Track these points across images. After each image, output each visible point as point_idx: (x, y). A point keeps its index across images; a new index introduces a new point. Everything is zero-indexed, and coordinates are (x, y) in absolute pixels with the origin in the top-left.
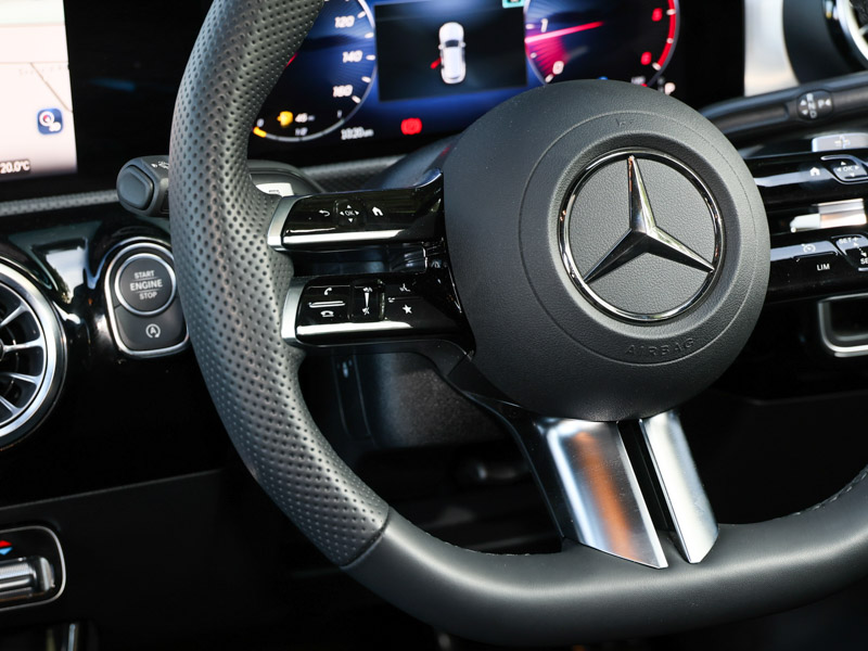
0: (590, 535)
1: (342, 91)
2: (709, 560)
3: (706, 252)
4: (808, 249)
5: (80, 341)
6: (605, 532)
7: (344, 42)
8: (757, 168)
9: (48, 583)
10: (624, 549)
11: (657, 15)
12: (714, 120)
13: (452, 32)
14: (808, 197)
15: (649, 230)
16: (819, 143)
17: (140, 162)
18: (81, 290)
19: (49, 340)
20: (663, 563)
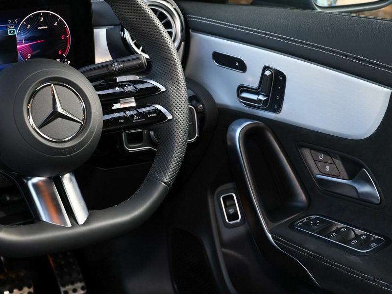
0: (44, 217)
2: (86, 223)
3: (80, 117)
4: (116, 115)
6: (50, 216)
8: (97, 88)
10: (57, 222)
11: (63, 37)
12: (82, 73)
14: (117, 98)
15: (60, 110)
16: (119, 79)
20: (70, 225)
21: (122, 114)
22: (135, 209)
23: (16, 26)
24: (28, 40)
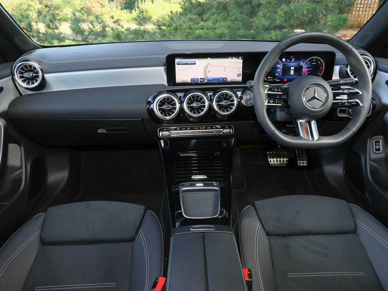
0: (302, 135)
1: (277, 75)
2: (317, 140)
3: (324, 100)
4: (338, 101)
5: (239, 103)
6: (304, 135)
7: (278, 68)
8: (333, 90)
9: (231, 132)
10: (306, 137)
11: (321, 68)
12: (328, 83)
13: (293, 68)
14: (339, 94)
15: (316, 96)
16: (342, 87)
17: (250, 81)
18: (240, 97)
19: (235, 102)
20: (311, 140)
21: (341, 101)
22: (338, 139)
23: (304, 62)
24: (307, 68)
